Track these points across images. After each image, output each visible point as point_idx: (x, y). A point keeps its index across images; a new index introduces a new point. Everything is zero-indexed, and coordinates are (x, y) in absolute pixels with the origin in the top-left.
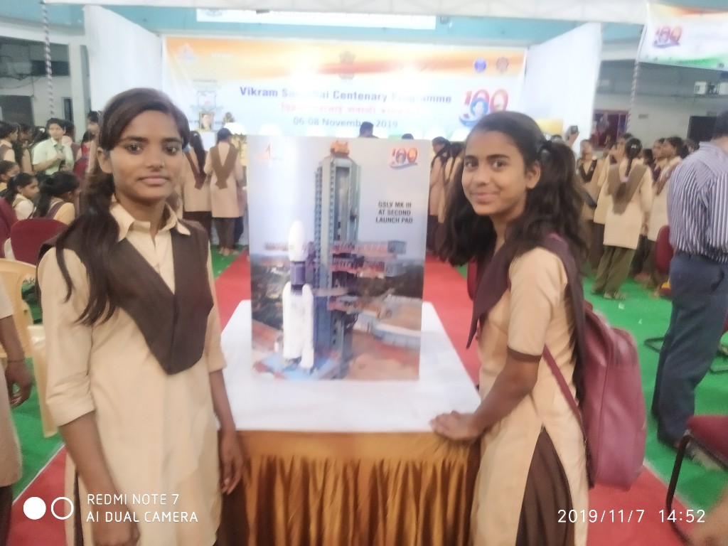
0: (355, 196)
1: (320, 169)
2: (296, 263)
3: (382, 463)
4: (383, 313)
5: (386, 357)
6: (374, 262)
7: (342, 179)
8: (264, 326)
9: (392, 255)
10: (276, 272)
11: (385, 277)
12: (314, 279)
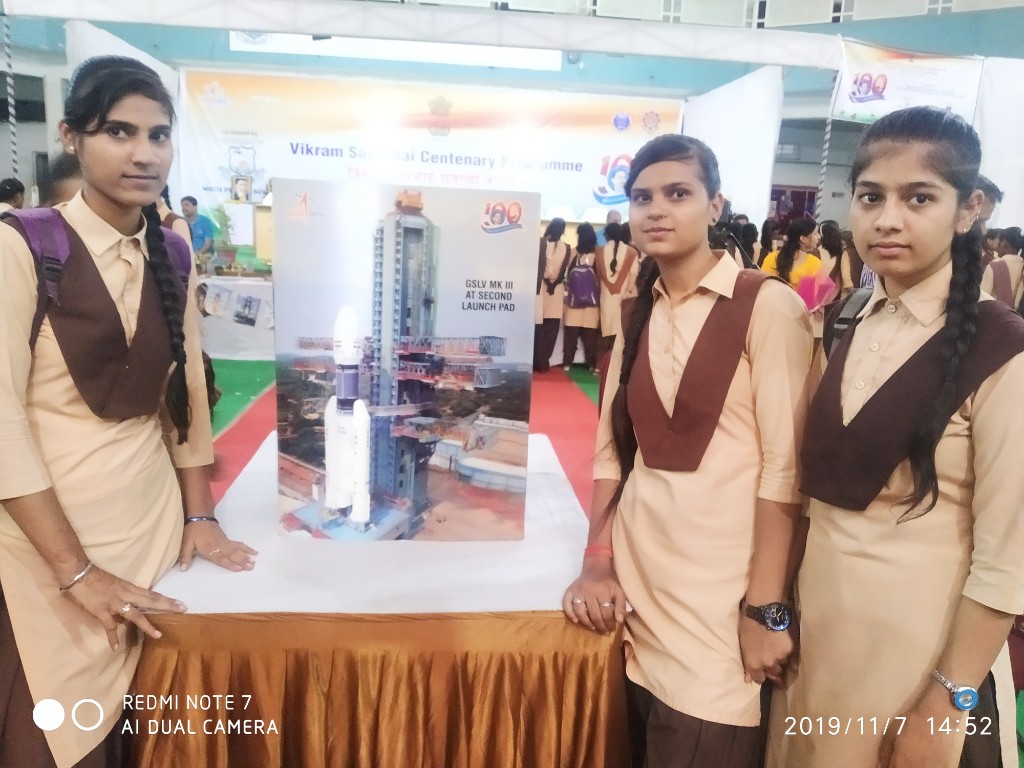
0: (431, 270)
1: (381, 231)
2: (343, 367)
3: (465, 657)
4: (472, 442)
5: (477, 506)
6: (460, 367)
7: (412, 245)
8: (297, 461)
9: (485, 357)
10: (316, 381)
11: (476, 389)
12: (372, 392)
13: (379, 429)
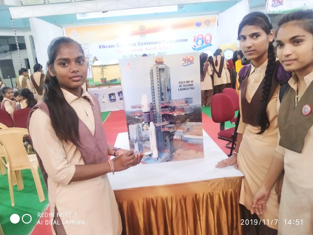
0: (168, 80)
1: (152, 70)
2: (145, 113)
4: (186, 130)
5: (189, 149)
6: (180, 108)
7: (162, 73)
9: (187, 104)
10: (138, 118)
11: (185, 114)
12: (154, 119)
13: (158, 130)
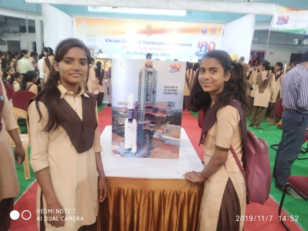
0: (155, 83)
1: (141, 72)
2: (130, 110)
3: (164, 191)
4: (165, 131)
5: (166, 149)
6: (162, 110)
7: (150, 76)
8: (117, 135)
9: (169, 107)
10: (123, 114)
11: (166, 116)
12: (137, 117)
13: (139, 127)
